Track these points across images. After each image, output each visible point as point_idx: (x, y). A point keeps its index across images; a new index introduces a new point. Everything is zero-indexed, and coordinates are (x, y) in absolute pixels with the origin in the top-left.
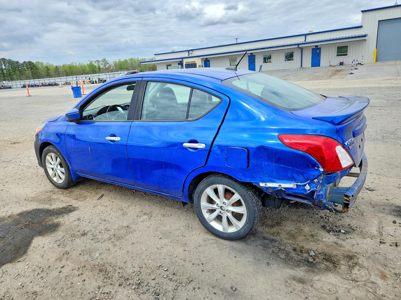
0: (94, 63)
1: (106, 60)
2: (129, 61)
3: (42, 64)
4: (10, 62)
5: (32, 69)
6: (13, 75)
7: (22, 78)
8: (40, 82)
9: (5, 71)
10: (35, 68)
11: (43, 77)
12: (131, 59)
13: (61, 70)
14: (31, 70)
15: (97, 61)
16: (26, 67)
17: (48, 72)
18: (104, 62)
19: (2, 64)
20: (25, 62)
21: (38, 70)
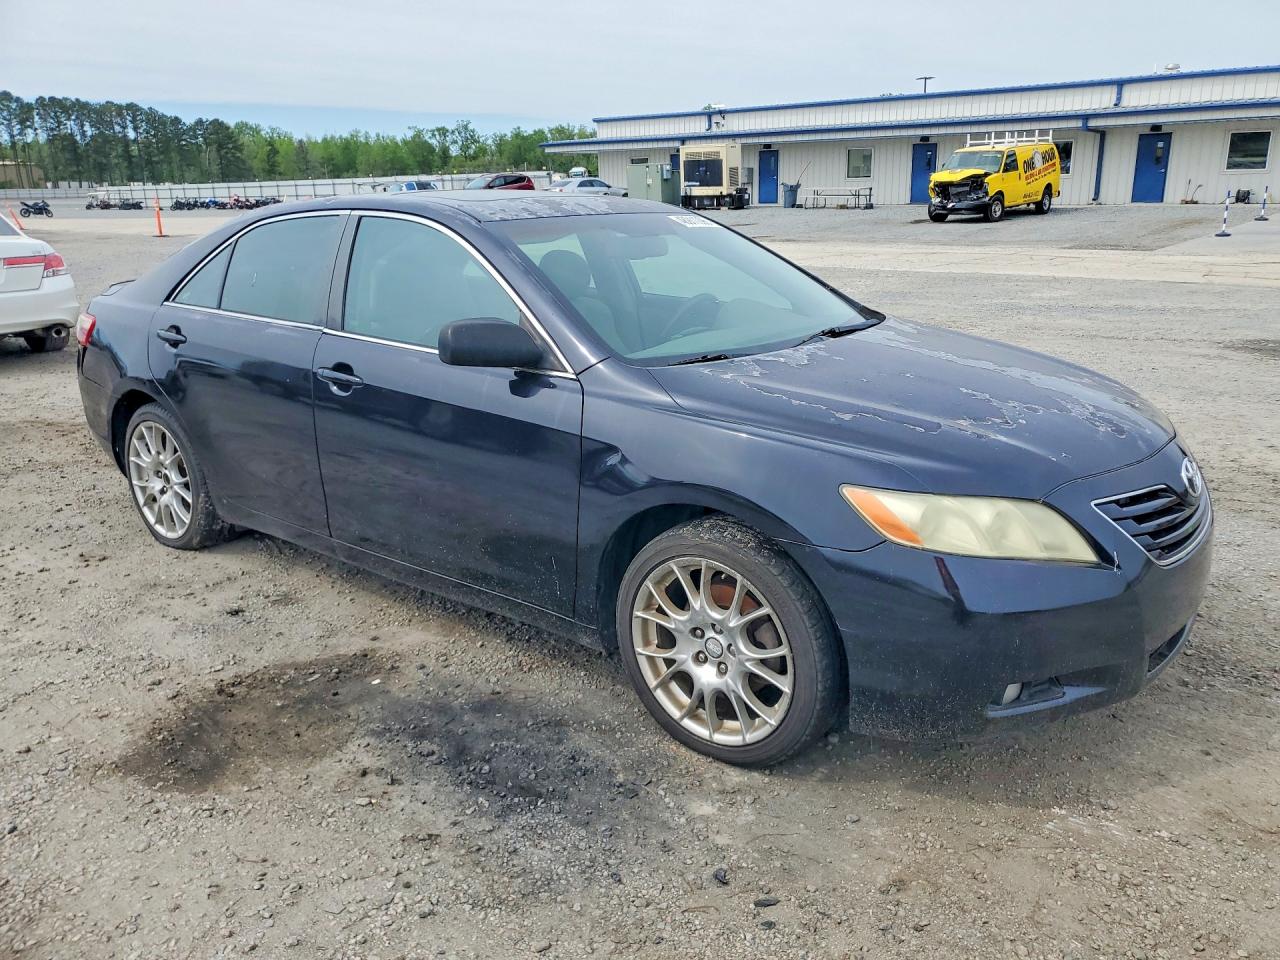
0: (426, 138)
1: (470, 127)
2: (549, 135)
3: (256, 131)
4: (154, 119)
5: (220, 147)
6: (157, 163)
7: (187, 175)
8: (232, 195)
9: (134, 148)
10: (230, 146)
11: (255, 176)
12: (557, 129)
13: (315, 156)
14: (218, 151)
15: (438, 130)
16: (205, 139)
17: (272, 160)
18: (463, 134)
19: (128, 123)
20: (200, 122)
21: (241, 151)
